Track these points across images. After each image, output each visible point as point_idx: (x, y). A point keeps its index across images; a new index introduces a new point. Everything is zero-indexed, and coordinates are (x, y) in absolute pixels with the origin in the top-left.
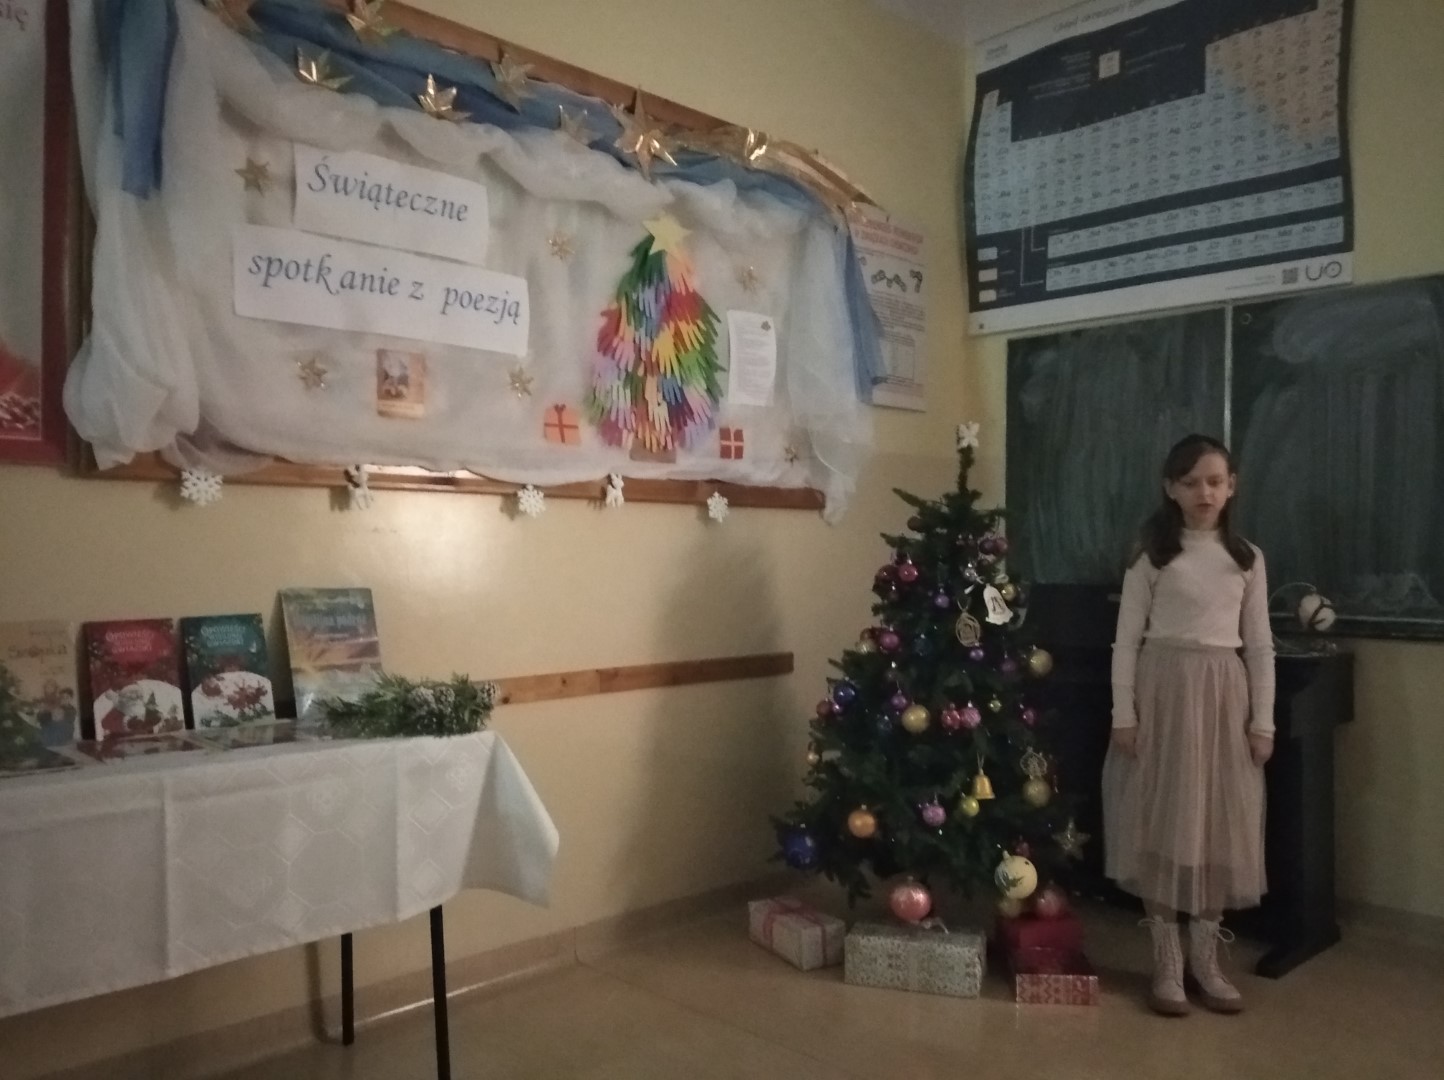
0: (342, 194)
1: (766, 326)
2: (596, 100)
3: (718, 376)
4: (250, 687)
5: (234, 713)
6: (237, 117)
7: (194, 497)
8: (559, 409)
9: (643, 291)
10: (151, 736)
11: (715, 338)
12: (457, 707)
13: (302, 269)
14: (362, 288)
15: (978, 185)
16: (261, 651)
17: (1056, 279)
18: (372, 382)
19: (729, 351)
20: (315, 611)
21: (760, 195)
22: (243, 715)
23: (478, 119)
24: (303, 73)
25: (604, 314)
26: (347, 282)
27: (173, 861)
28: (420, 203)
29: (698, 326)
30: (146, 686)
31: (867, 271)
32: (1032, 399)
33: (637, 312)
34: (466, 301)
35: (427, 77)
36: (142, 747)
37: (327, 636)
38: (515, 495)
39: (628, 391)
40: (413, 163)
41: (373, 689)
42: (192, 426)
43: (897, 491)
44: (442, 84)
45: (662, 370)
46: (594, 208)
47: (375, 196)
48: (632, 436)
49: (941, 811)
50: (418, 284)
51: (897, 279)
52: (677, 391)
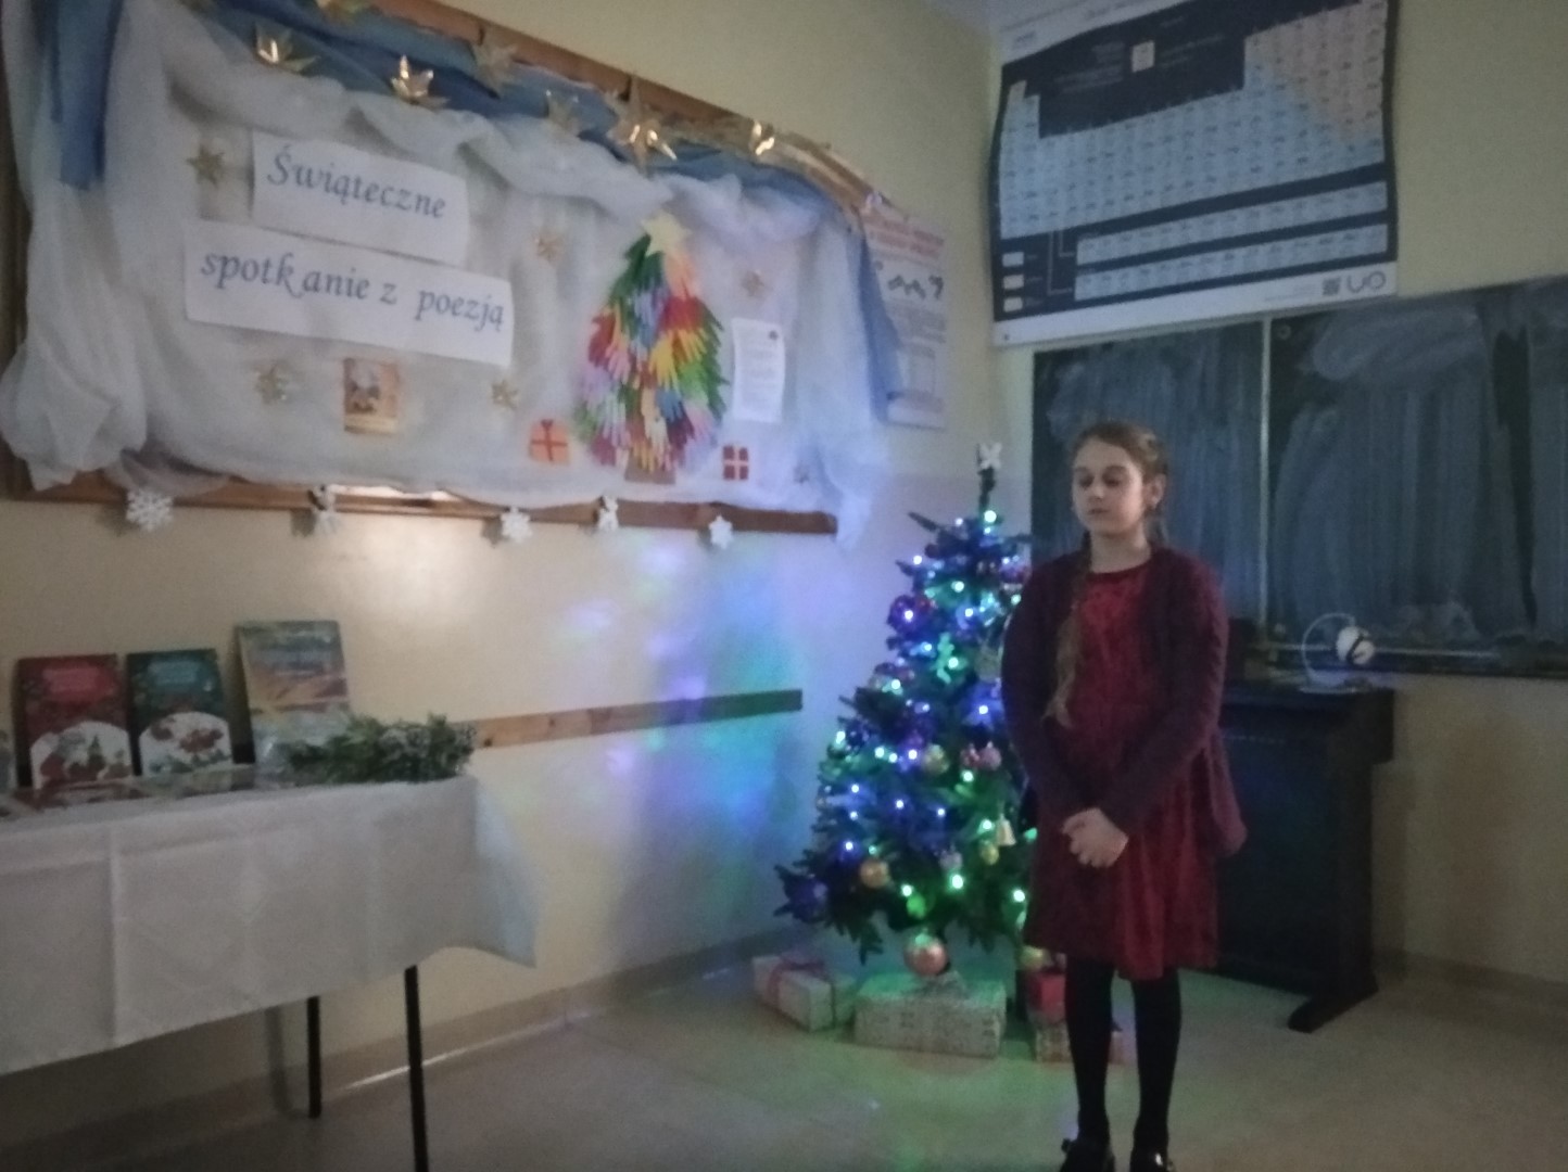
0: (304, 187)
1: (773, 335)
2: (588, 86)
3: (722, 390)
4: (203, 730)
5: (185, 757)
6: (188, 101)
7: (142, 520)
8: (547, 425)
9: (639, 295)
10: (95, 783)
11: (716, 346)
12: (435, 749)
13: (261, 269)
14: (328, 288)
15: (1003, 183)
16: (217, 693)
17: (1086, 287)
18: (339, 394)
19: (733, 360)
20: (275, 646)
21: (766, 193)
22: (196, 760)
23: (457, 104)
24: (263, 53)
25: (598, 320)
26: (310, 283)
27: (120, 920)
28: (392, 197)
29: (701, 338)
30: (89, 729)
31: (883, 277)
32: (1058, 417)
33: (632, 319)
34: (443, 305)
35: (398, 58)
36: (86, 795)
37: (289, 673)
38: (498, 518)
39: (623, 406)
40: (386, 154)
41: (340, 731)
42: (138, 440)
43: (914, 516)
44: (417, 66)
45: (660, 383)
46: (583, 204)
47: (341, 189)
48: (627, 455)
49: (958, 859)
50: (390, 286)
51: (916, 285)
52: (677, 405)
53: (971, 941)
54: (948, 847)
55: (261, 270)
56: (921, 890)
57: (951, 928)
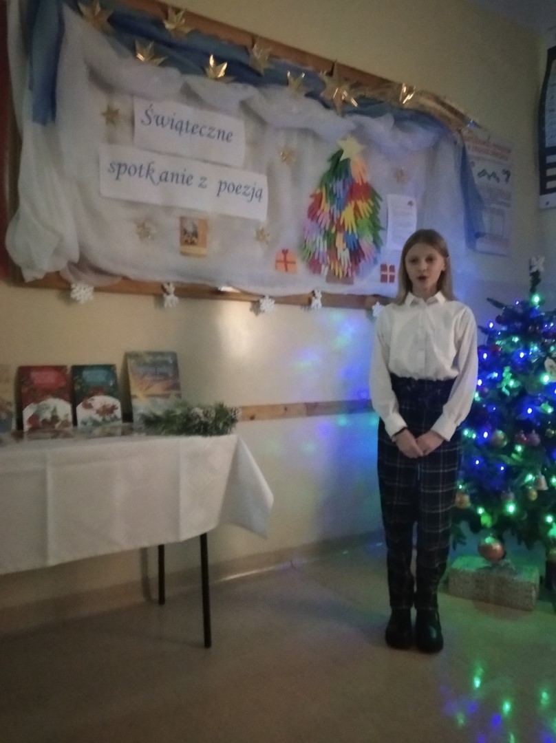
0: (160, 126)
1: (410, 203)
2: (310, 68)
3: (381, 233)
4: (108, 405)
5: (99, 418)
6: (100, 81)
7: (78, 299)
8: (285, 252)
9: (336, 182)
10: (54, 429)
11: (378, 209)
12: (216, 420)
14: (172, 180)
15: (547, 116)
16: (115, 386)
18: (176, 236)
19: (387, 217)
20: (145, 364)
21: (407, 124)
22: (104, 420)
23: (239, 80)
24: (140, 57)
25: (312, 196)
26: (164, 176)
28: (205, 131)
29: (370, 205)
30: (52, 402)
31: (475, 170)
35: (209, 57)
36: (49, 435)
37: (151, 378)
38: (258, 301)
39: (326, 242)
40: (202, 108)
41: (171, 408)
42: (75, 257)
43: (489, 300)
44: (219, 61)
45: (346, 229)
46: (306, 132)
47: (179, 127)
48: (327, 268)
49: (512, 495)
50: (204, 179)
51: (494, 174)
52: (355, 242)
53: (519, 543)
54: (506, 489)
55: (138, 170)
56: (489, 511)
57: (507, 534)
